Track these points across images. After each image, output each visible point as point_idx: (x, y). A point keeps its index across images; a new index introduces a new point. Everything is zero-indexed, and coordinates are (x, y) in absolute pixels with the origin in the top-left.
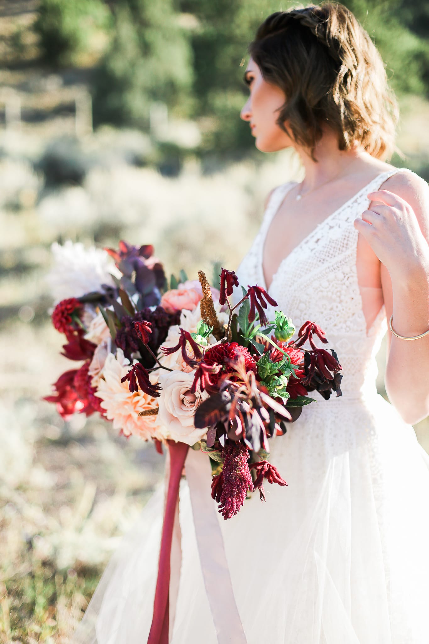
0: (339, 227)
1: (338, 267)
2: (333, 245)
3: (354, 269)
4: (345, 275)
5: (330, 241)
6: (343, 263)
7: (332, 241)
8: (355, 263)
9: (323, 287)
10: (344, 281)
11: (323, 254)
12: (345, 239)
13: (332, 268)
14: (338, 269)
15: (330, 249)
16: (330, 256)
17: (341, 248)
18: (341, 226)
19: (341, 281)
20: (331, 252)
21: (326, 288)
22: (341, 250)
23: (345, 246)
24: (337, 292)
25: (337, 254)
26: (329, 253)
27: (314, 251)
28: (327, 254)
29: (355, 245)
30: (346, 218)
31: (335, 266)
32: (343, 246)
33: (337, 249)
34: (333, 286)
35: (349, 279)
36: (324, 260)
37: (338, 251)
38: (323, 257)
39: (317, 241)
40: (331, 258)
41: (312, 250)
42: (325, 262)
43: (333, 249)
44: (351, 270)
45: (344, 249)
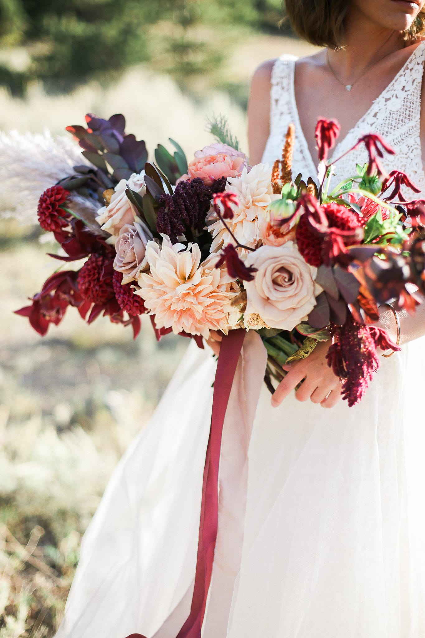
0: (396, 97)
1: (403, 140)
2: (395, 116)
3: (418, 140)
4: (410, 147)
5: (390, 113)
6: (407, 135)
7: (392, 113)
8: (419, 135)
9: (389, 161)
10: (408, 155)
11: (385, 126)
12: (406, 109)
13: (397, 141)
14: (402, 141)
15: (392, 121)
16: (393, 128)
17: (404, 120)
18: (398, 96)
19: (406, 154)
20: (394, 124)
21: (392, 162)
22: (404, 121)
23: (407, 117)
24: (402, 166)
25: (400, 126)
26: (391, 125)
27: (374, 126)
28: (390, 126)
29: (419, 116)
30: (402, 87)
31: (400, 139)
32: (406, 118)
33: (399, 121)
34: (398, 160)
35: (413, 152)
36: (387, 132)
37: (401, 122)
38: (386, 129)
39: (375, 115)
40: (394, 130)
41: (372, 125)
42: (389, 134)
43: (394, 120)
44: (416, 142)
45: (407, 120)
